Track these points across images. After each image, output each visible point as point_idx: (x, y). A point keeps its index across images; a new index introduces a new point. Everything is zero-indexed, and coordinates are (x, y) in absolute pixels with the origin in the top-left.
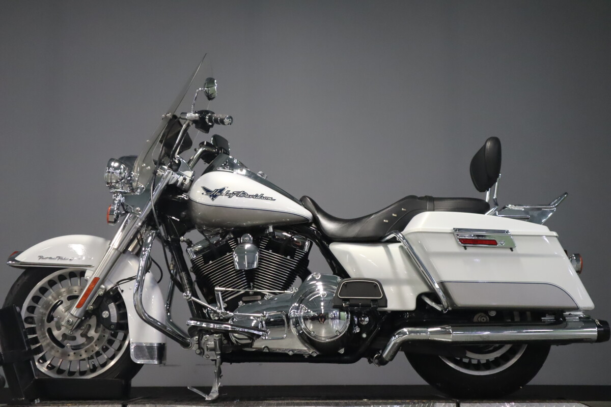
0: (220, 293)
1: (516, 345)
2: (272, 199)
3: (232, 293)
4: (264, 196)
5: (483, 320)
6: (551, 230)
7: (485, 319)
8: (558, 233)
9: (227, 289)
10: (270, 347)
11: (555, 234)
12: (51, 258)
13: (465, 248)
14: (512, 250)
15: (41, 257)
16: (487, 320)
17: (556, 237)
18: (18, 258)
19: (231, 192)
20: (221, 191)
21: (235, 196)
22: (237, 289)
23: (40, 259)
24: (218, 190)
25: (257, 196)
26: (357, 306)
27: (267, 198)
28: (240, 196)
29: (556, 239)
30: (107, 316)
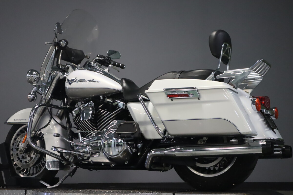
0: (80, 133)
1: (228, 158)
2: (98, 82)
4: (94, 80)
5: (202, 143)
7: (203, 142)
9: (82, 131)
10: (93, 161)
12: (18, 120)
13: (172, 100)
14: (199, 99)
15: (15, 120)
16: (204, 143)
18: (9, 121)
19: (78, 80)
21: (79, 82)
24: (72, 80)
25: (90, 81)
26: (124, 137)
27: (95, 82)
28: (82, 82)
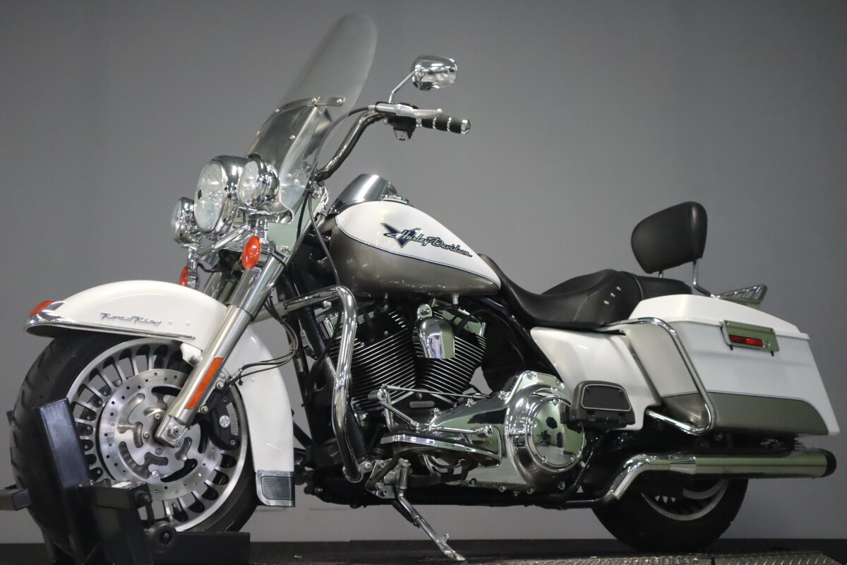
2: (469, 255)
3: (400, 393)
4: (460, 248)
6: (801, 331)
8: (810, 336)
10: (478, 480)
11: (805, 336)
12: (121, 318)
13: (731, 347)
14: (773, 355)
15: (105, 315)
17: (808, 340)
19: (425, 237)
20: (412, 233)
21: (429, 244)
22: (406, 388)
23: (103, 318)
24: (408, 231)
26: (604, 420)
27: (464, 253)
28: (436, 245)
29: (806, 343)
30: (227, 425)
